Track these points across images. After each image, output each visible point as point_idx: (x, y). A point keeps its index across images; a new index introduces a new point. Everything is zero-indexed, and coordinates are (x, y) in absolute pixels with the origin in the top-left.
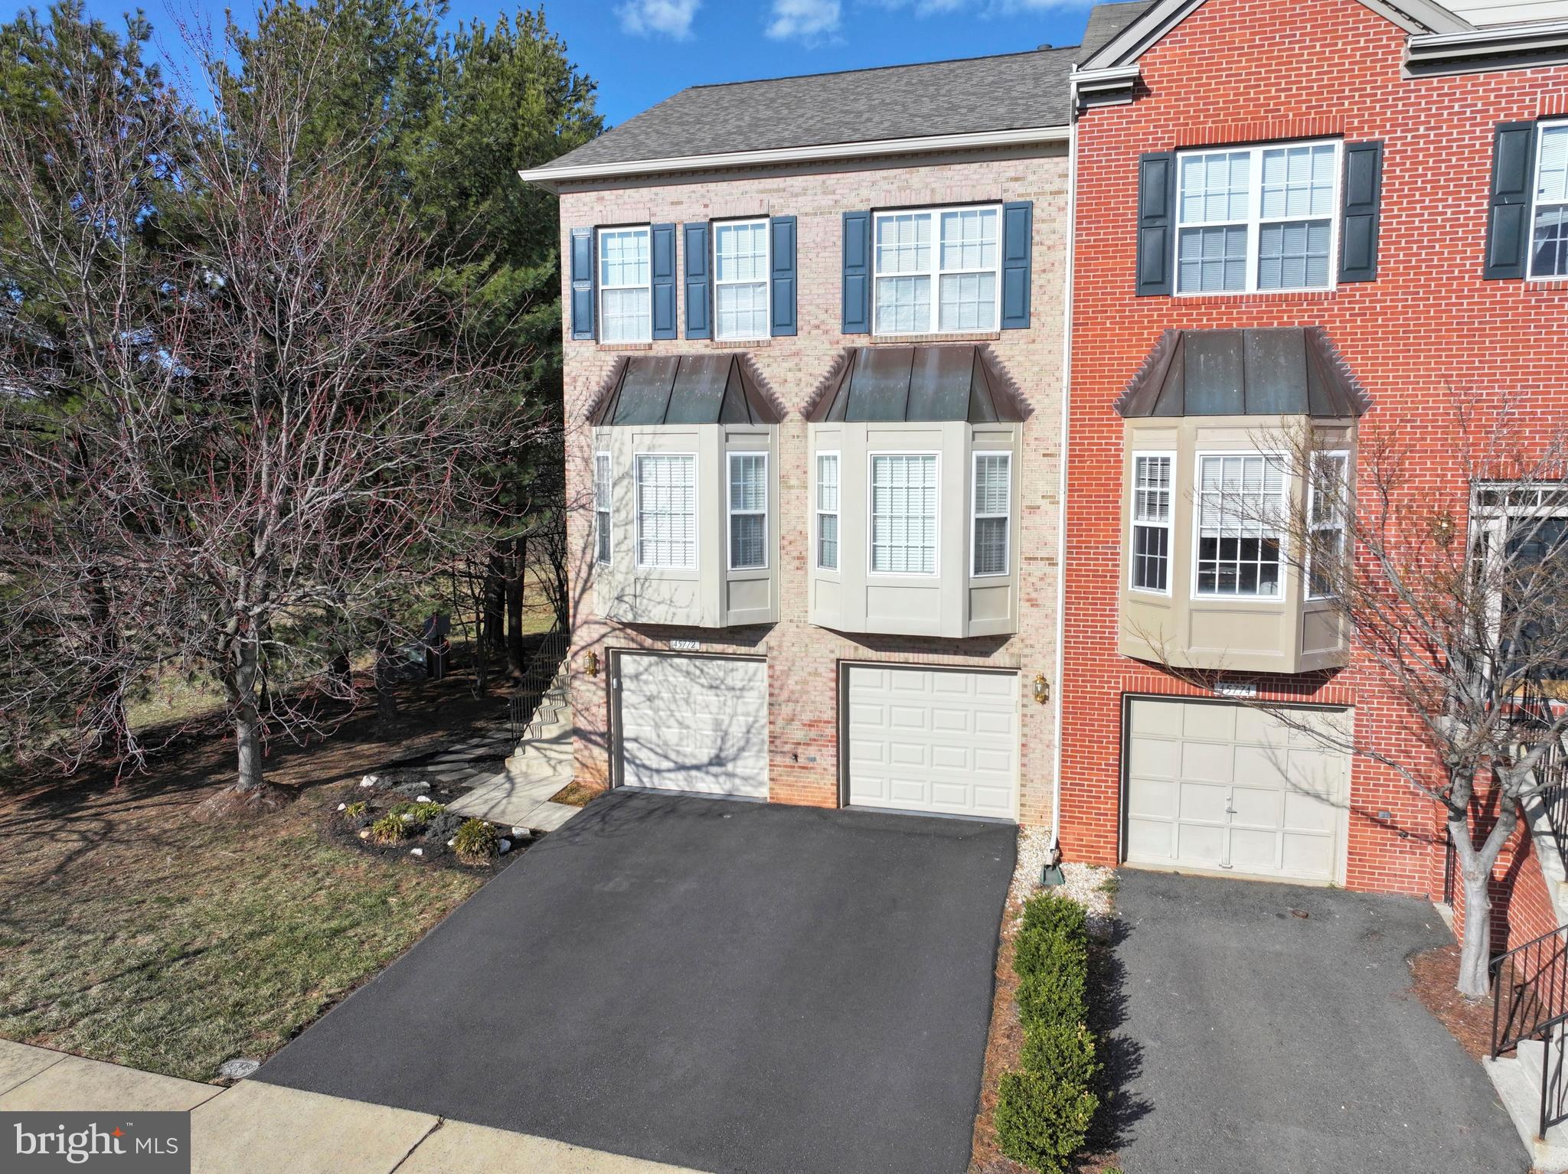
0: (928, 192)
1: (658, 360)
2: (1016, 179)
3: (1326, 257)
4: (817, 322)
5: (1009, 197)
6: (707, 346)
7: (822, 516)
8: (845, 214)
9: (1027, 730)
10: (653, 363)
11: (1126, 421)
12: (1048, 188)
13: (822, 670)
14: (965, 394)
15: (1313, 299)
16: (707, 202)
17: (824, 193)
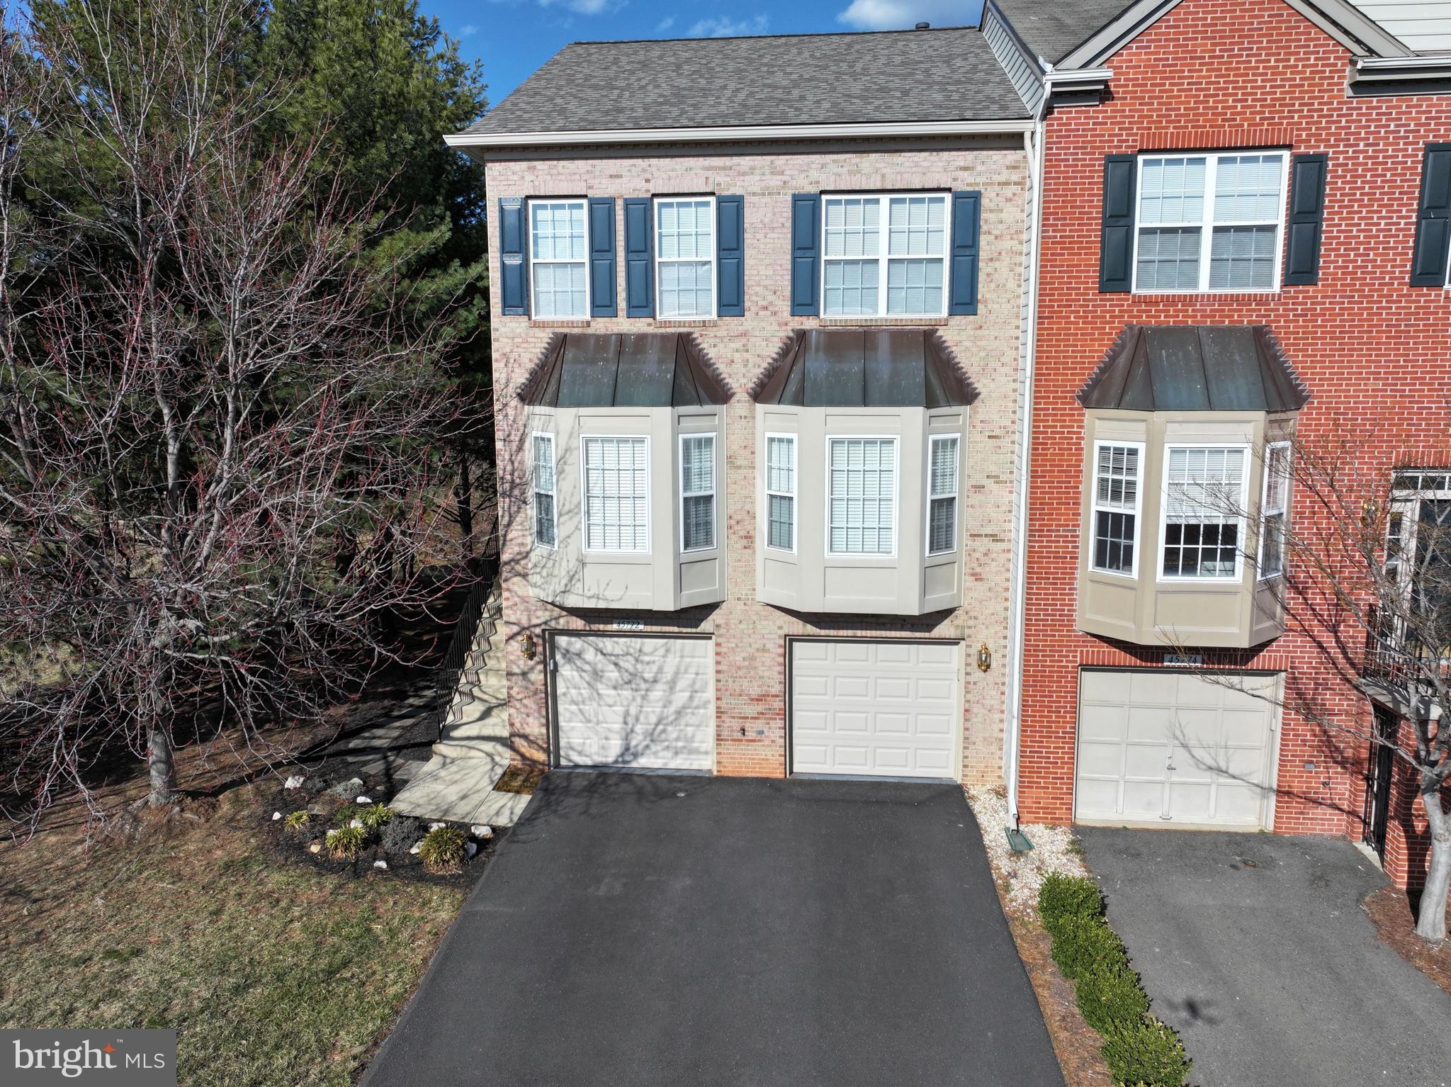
0: (879, 178)
1: (597, 337)
2: (965, 169)
3: (1271, 260)
4: (765, 303)
5: (959, 186)
6: (649, 325)
7: (772, 496)
8: (794, 195)
9: (969, 697)
10: (592, 341)
11: (1086, 411)
12: (997, 178)
13: (770, 646)
14: (920, 379)
15: (1261, 300)
16: (649, 177)
17: (772, 173)
